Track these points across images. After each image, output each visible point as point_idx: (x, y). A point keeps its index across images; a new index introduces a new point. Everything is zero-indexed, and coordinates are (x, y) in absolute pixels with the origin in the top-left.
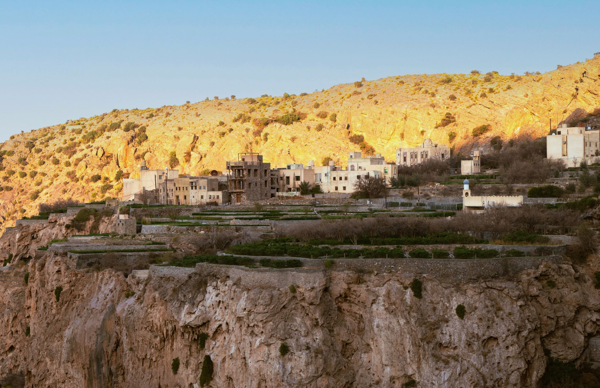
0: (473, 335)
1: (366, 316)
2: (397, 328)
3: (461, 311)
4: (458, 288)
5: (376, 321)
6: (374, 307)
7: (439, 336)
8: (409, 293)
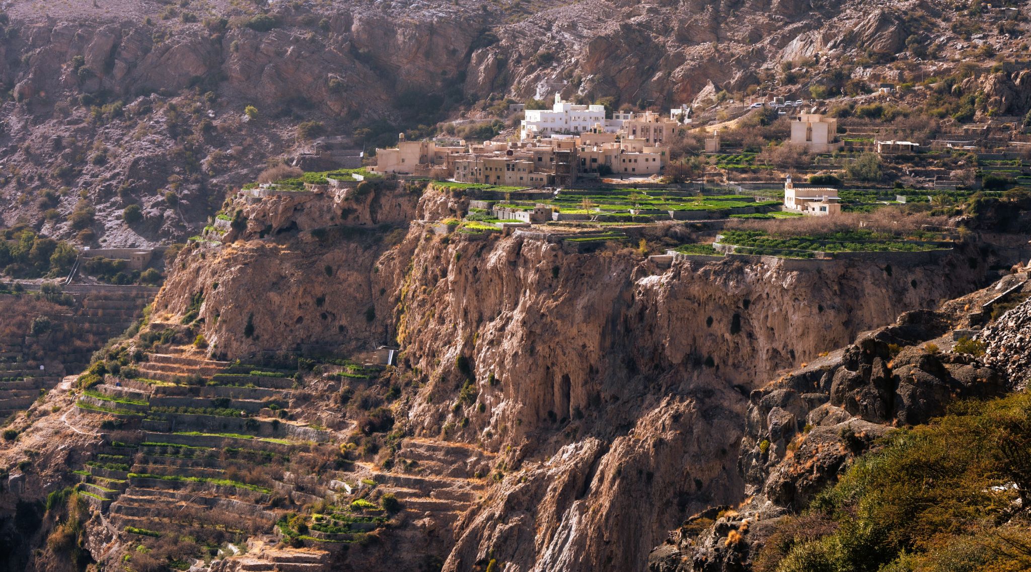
0: (923, 299)
1: (859, 287)
2: (880, 295)
3: (914, 283)
4: (910, 271)
5: (867, 291)
6: (865, 282)
7: (904, 299)
8: (885, 274)
